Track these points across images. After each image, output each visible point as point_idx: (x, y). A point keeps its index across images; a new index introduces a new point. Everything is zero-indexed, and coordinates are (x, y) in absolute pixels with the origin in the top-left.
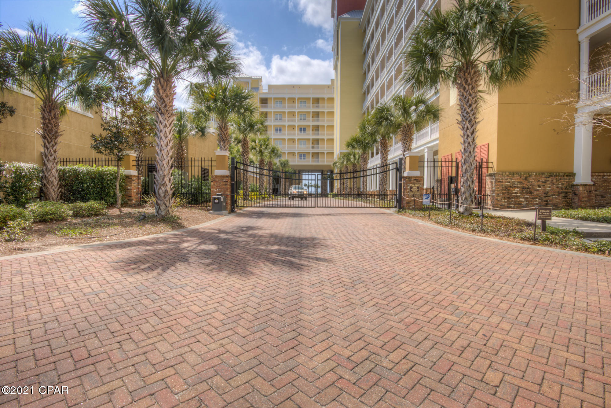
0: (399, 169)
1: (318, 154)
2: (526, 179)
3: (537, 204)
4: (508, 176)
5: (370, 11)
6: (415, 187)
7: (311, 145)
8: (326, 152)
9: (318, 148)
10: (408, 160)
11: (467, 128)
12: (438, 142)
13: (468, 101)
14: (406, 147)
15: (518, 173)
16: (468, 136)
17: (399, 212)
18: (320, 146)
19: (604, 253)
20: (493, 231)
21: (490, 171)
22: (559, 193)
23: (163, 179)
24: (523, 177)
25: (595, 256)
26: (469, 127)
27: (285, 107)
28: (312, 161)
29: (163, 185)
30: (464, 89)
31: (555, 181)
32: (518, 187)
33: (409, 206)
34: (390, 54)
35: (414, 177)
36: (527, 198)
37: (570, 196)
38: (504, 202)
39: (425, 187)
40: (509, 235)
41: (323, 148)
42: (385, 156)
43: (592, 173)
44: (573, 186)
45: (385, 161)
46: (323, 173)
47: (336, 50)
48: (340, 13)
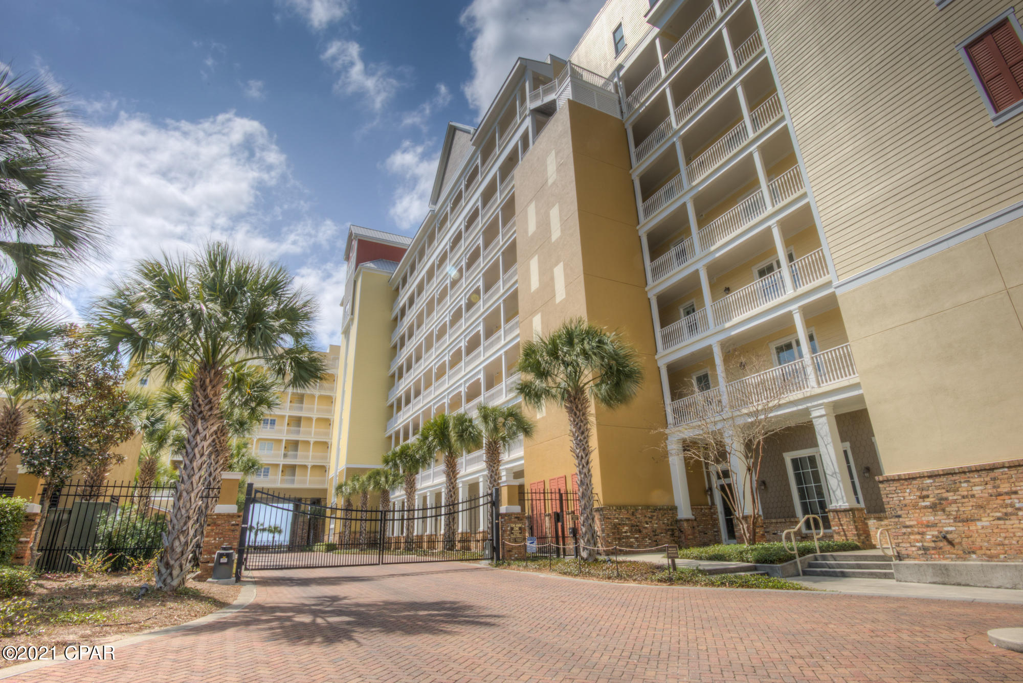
0: (495, 503)
1: (294, 467)
2: (633, 514)
3: (647, 545)
4: (615, 510)
5: (408, 268)
6: (516, 527)
7: (283, 451)
8: (309, 464)
9: (296, 457)
10: (505, 491)
11: (582, 458)
12: (522, 462)
13: (580, 428)
14: (493, 471)
15: (624, 507)
16: (583, 466)
17: (497, 565)
18: (299, 453)
19: (726, 586)
20: (630, 576)
21: (596, 506)
22: (667, 530)
23: (185, 523)
24: (630, 512)
25: (720, 588)
26: (584, 456)
28: (282, 481)
29: (183, 532)
30: (575, 414)
31: (660, 516)
32: (627, 525)
33: (511, 556)
34: (442, 332)
35: (514, 514)
36: (637, 538)
37: (677, 534)
38: (616, 545)
40: (646, 579)
41: (306, 457)
42: (453, 480)
43: (691, 505)
44: (677, 521)
45: (453, 488)
46: (297, 502)
47: (349, 307)
48: (360, 260)
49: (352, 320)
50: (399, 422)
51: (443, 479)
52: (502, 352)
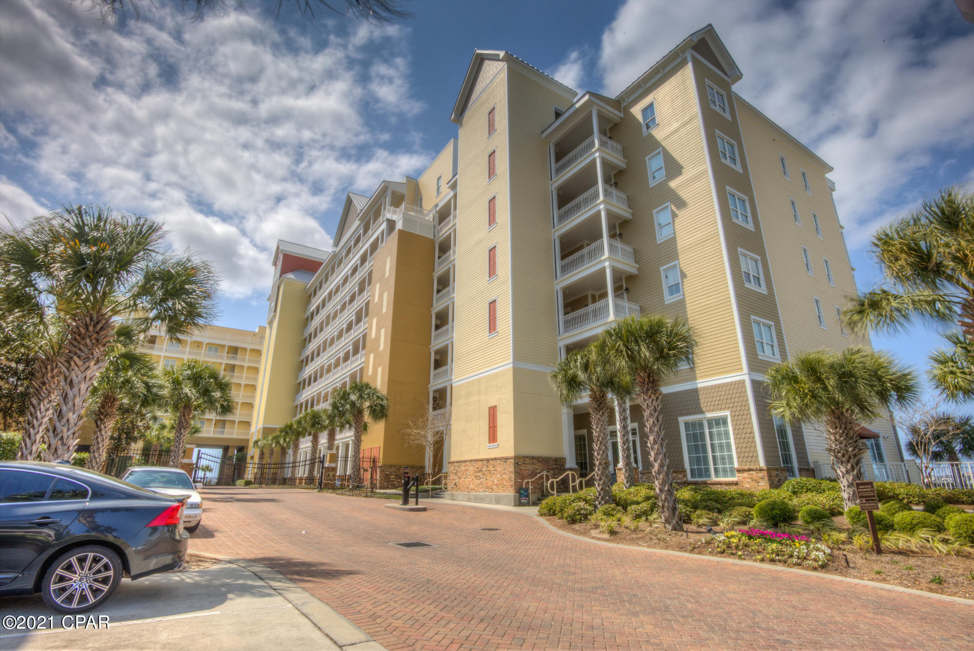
0: (322, 462)
1: (224, 422)
4: (389, 467)
6: (331, 474)
8: (237, 420)
10: (328, 456)
15: (394, 466)
17: (320, 491)
21: (379, 464)
24: (397, 468)
27: (184, 353)
28: (215, 432)
31: (414, 470)
32: (393, 475)
33: (326, 487)
35: (331, 467)
37: (422, 480)
38: (385, 484)
39: (338, 474)
46: (226, 449)
47: (273, 305)
48: (284, 271)
49: (275, 316)
50: (304, 396)
51: (310, 444)
52: (358, 368)
